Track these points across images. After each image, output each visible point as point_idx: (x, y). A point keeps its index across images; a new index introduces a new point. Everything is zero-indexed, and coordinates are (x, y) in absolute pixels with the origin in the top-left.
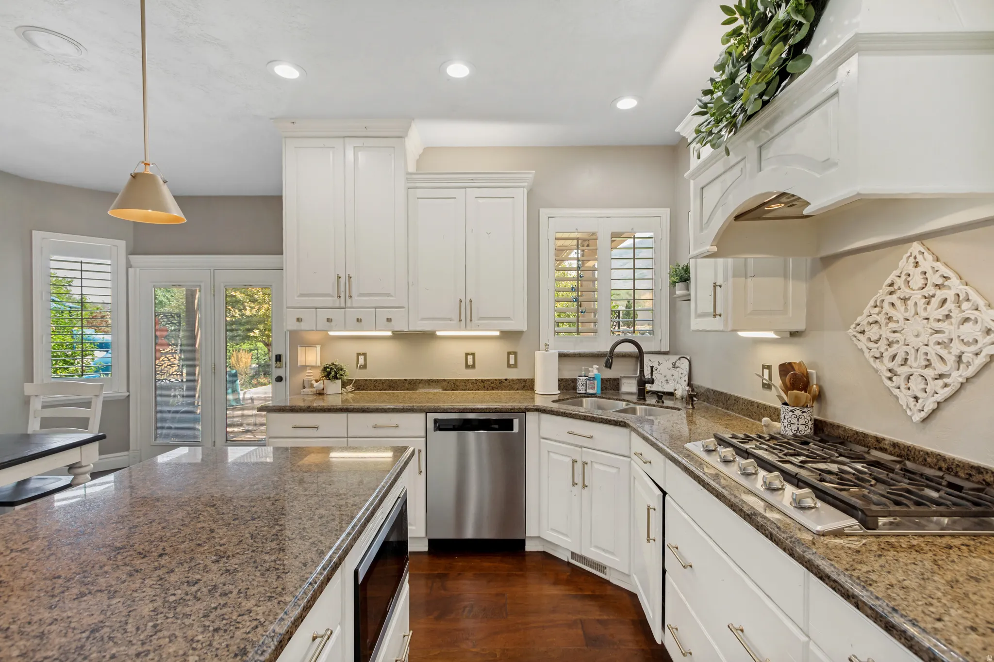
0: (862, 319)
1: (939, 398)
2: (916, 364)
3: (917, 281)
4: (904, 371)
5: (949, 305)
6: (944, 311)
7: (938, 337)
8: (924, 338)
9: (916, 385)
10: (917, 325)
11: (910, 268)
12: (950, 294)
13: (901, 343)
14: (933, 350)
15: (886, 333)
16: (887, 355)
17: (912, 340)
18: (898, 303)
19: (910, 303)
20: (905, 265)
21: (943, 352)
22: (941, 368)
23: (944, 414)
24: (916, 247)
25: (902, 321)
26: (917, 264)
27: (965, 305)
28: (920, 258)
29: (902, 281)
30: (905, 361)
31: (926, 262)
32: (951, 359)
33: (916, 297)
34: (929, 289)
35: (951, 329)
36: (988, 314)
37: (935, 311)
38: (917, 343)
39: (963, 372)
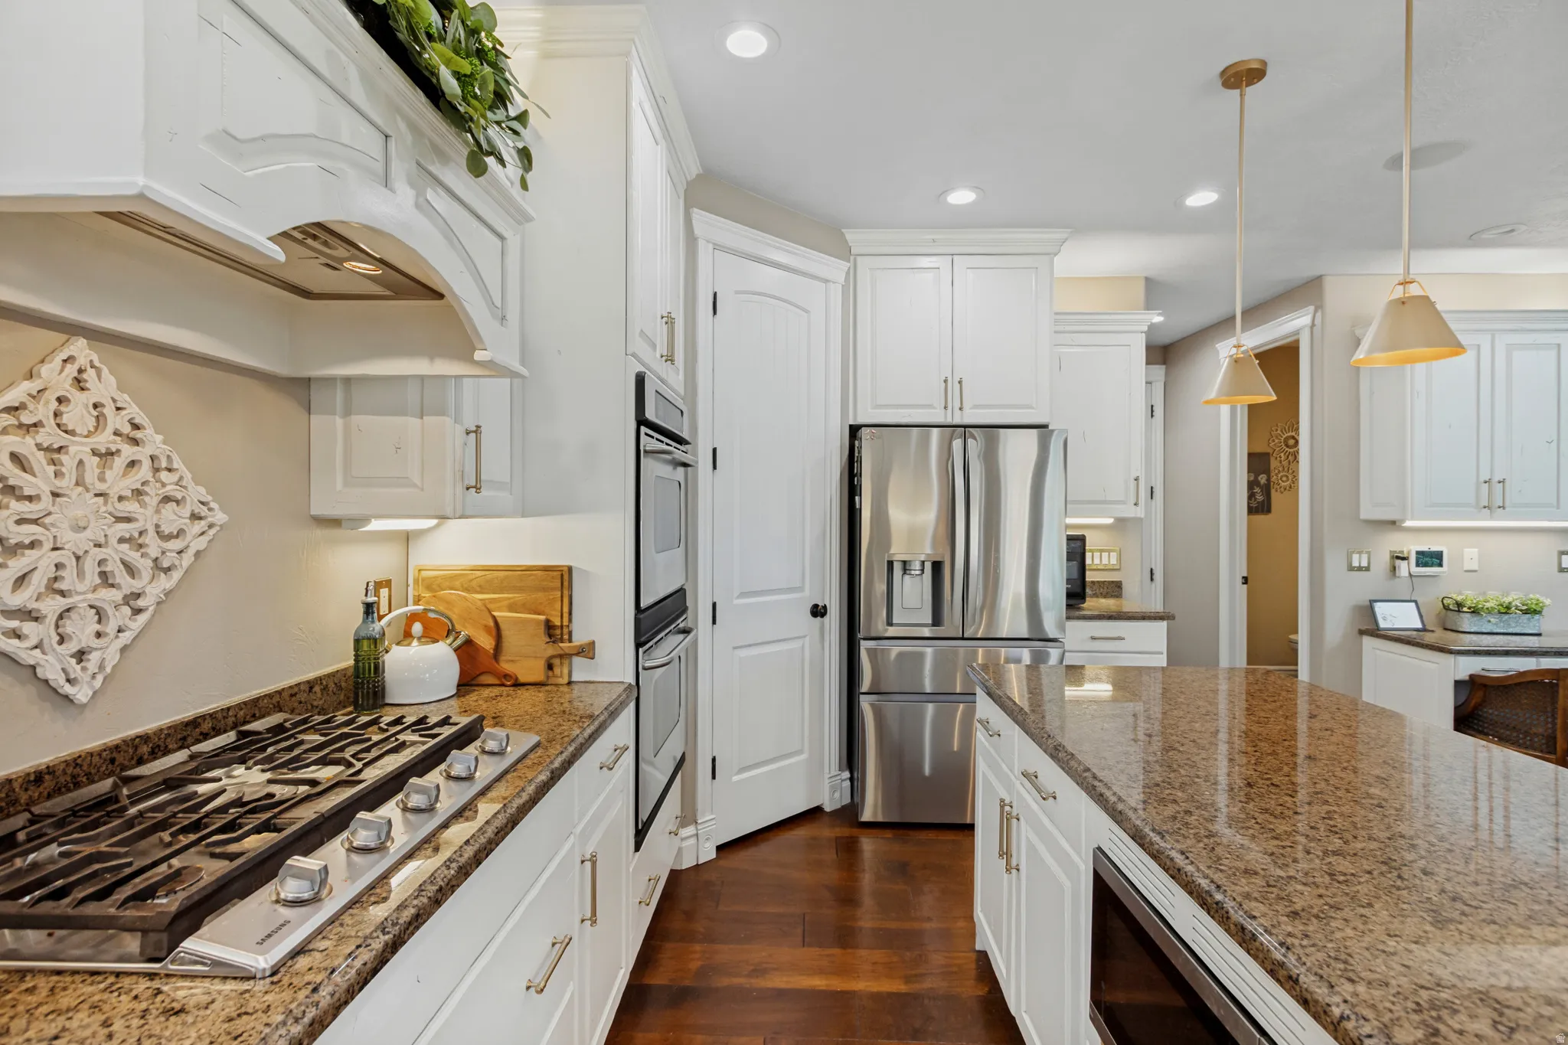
1: (126, 637)
2: (83, 588)
3: (77, 415)
4: (51, 606)
5: (144, 471)
6: (134, 480)
7: (123, 529)
8: (94, 532)
9: (83, 628)
10: (80, 505)
11: (66, 387)
13: (48, 545)
14: (114, 553)
17: (67, 537)
18: (38, 459)
19: (68, 461)
20: (54, 376)
21: (133, 556)
22: (128, 584)
24: (80, 348)
25: (47, 498)
26: (79, 383)
27: (164, 475)
28: (90, 375)
29: (43, 411)
30: (53, 587)
31: (104, 387)
32: (144, 565)
33: (79, 449)
34: (104, 440)
35: (145, 515)
36: (197, 492)
37: (118, 482)
38: (73, 541)
39: (165, 583)
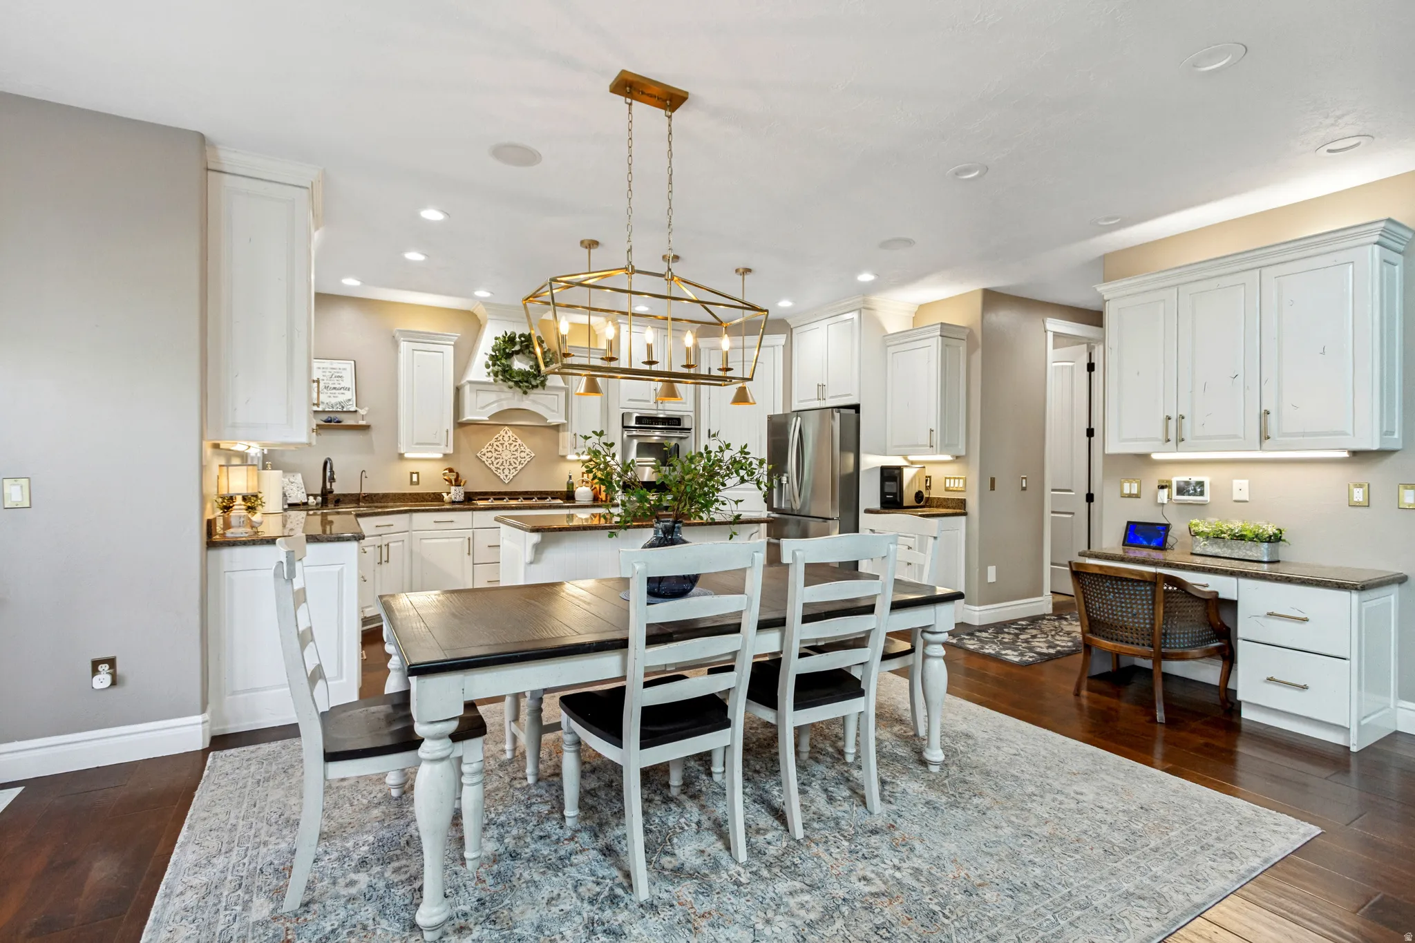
0: (484, 450)
1: (514, 475)
2: (506, 466)
3: (506, 438)
4: (502, 467)
5: (517, 447)
6: (516, 448)
7: (514, 456)
8: (509, 457)
9: (506, 472)
11: (504, 434)
12: (517, 444)
13: (501, 458)
14: (512, 460)
15: (495, 455)
16: (495, 463)
17: (504, 457)
18: (500, 445)
19: (504, 445)
20: (502, 433)
21: (515, 461)
22: (515, 465)
23: (515, 480)
24: (506, 428)
25: (501, 451)
26: (507, 433)
27: (522, 448)
29: (501, 438)
30: (502, 464)
31: (510, 433)
32: (518, 463)
33: (506, 444)
34: (510, 442)
35: (517, 454)
36: (528, 451)
37: (513, 448)
38: (507, 458)
39: (521, 466)
